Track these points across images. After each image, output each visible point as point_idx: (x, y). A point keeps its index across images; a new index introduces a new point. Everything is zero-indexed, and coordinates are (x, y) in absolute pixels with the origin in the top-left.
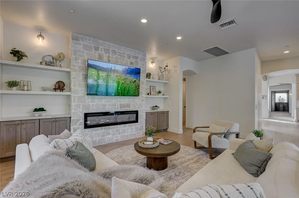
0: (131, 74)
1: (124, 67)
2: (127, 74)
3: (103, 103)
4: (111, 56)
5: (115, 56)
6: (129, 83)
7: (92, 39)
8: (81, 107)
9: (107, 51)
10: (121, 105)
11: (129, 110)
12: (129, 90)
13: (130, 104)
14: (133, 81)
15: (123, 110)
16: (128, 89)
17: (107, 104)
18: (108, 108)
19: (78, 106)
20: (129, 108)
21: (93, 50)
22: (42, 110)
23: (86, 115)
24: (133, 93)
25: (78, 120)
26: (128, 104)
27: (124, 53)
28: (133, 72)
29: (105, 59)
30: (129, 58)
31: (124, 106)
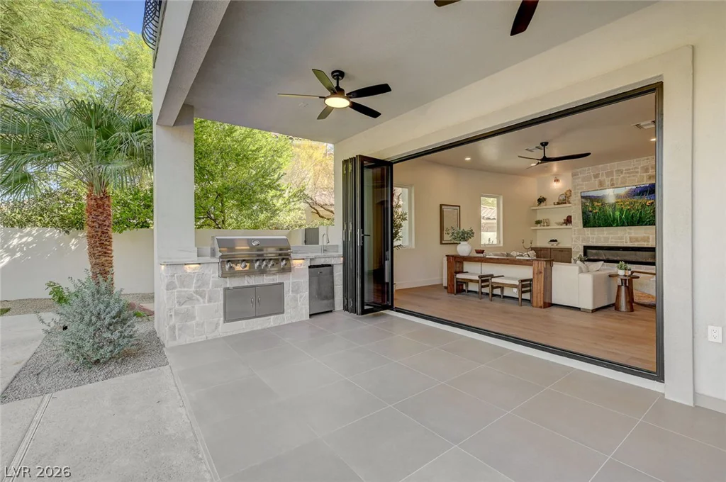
0: (643, 195)
1: (628, 188)
2: (634, 195)
3: (605, 235)
4: (614, 178)
5: (622, 176)
6: (640, 207)
7: (591, 168)
8: (581, 239)
9: (609, 174)
10: (630, 238)
11: (646, 246)
12: (640, 217)
13: (648, 238)
14: (647, 204)
15: (636, 245)
16: (638, 215)
17: (611, 236)
18: (612, 242)
19: (578, 238)
20: (646, 243)
21: (593, 179)
22: (556, 241)
23: (586, 248)
24: (649, 221)
25: (578, 252)
26: (644, 237)
27: (636, 168)
28: (647, 192)
29: (608, 183)
30: (646, 170)
31: (637, 240)
